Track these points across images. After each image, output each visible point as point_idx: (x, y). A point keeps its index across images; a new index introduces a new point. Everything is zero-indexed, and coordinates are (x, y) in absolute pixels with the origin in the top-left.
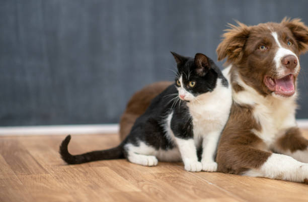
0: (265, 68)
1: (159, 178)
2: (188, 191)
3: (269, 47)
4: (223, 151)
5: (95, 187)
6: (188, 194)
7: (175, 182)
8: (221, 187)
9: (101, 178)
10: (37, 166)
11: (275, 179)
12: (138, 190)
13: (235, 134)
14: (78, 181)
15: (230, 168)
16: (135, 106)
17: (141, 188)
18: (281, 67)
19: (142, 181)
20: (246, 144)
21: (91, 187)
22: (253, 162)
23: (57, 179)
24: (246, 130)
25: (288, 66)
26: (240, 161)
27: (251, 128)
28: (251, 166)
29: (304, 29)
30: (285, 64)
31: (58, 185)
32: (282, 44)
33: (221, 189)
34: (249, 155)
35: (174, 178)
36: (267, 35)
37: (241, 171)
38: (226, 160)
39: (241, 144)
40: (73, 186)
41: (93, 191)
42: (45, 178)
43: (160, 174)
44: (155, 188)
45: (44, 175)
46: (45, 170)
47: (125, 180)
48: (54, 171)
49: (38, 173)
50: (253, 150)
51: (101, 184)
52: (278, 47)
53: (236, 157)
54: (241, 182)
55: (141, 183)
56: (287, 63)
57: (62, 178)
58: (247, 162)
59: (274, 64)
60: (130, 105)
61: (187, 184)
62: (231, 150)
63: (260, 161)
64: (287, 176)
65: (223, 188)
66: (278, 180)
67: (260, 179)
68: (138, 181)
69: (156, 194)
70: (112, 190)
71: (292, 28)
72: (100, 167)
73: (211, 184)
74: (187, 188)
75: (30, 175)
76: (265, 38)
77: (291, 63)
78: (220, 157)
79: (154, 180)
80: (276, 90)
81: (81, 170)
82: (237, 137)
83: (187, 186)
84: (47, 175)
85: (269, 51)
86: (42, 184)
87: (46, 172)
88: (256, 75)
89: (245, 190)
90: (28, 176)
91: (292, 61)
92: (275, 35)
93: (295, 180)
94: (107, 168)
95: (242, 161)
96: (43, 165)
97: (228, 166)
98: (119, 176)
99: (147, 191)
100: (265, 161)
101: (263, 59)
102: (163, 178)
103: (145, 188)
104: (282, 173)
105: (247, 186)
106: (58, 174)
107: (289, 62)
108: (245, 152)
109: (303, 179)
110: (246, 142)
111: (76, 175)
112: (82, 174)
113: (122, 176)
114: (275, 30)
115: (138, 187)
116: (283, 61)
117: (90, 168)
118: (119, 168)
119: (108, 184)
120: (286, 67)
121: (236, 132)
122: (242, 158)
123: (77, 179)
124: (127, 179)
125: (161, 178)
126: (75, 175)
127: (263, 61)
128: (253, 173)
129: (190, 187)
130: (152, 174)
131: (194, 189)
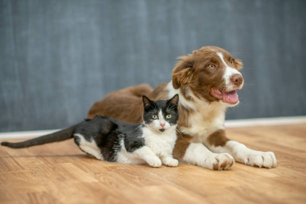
0: (214, 82)
1: (111, 171)
2: (135, 180)
3: (217, 66)
5: (61, 179)
6: (135, 183)
7: (125, 173)
8: (160, 176)
9: (67, 172)
10: (15, 164)
12: (96, 181)
14: (48, 175)
17: (98, 179)
18: (230, 84)
19: (99, 173)
21: (59, 179)
23: (32, 173)
31: (34, 179)
32: (227, 63)
33: (160, 178)
35: (123, 170)
36: (214, 55)
40: (45, 179)
41: (61, 183)
42: (22, 173)
43: (112, 168)
44: (109, 179)
45: (21, 171)
46: (22, 167)
47: (86, 173)
48: (29, 167)
49: (17, 169)
51: (67, 177)
52: (225, 66)
55: (98, 175)
56: (235, 81)
57: (36, 173)
59: (224, 80)
61: (134, 174)
65: (162, 177)
68: (95, 174)
69: (111, 183)
70: (76, 182)
72: (65, 163)
73: (153, 174)
74: (135, 178)
75: (11, 172)
76: (213, 58)
77: (238, 81)
79: (107, 172)
80: (224, 99)
81: (50, 166)
83: (133, 176)
84: (24, 171)
85: (217, 69)
86: (21, 179)
87: (23, 169)
88: (204, 88)
89: (179, 178)
90: (9, 172)
91: (239, 79)
92: (221, 56)
94: (70, 164)
96: (19, 163)
98: (80, 170)
99: (104, 181)
101: (212, 75)
105: (181, 175)
106: (32, 170)
111: (47, 170)
112: (51, 169)
113: (83, 169)
114: (220, 51)
115: (96, 178)
116: (232, 79)
117: (57, 164)
119: (73, 177)
120: (235, 84)
123: (47, 173)
124: (86, 172)
125: (113, 170)
126: (45, 170)
129: (137, 177)
130: (106, 167)
131: (139, 179)
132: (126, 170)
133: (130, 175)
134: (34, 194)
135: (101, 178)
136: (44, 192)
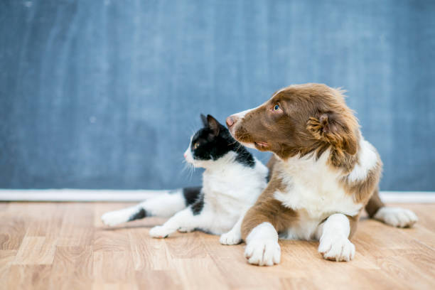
1: (399, 255)
6: (432, 275)
7: (418, 260)
12: (378, 268)
17: (380, 266)
19: (381, 258)
35: (416, 255)
40: (304, 260)
43: (400, 251)
55: (379, 260)
68: (376, 258)
69: (398, 272)
79: (393, 257)
83: (431, 265)
99: (387, 269)
115: (377, 263)
125: (402, 254)
132: (420, 255)
133: (425, 263)
134: (289, 280)
135: (384, 265)
136: (303, 279)
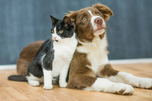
1: (38, 92)
3: (87, 18)
4: (72, 78)
8: (71, 96)
9: (8, 93)
11: (100, 92)
12: (28, 99)
13: (77, 68)
15: (76, 87)
16: (24, 55)
19: (30, 94)
20: (84, 73)
21: (3, 98)
22: (88, 83)
24: (83, 66)
25: (98, 23)
26: (81, 83)
27: (86, 64)
28: (87, 85)
29: (104, 7)
30: (96, 22)
32: (94, 15)
33: (71, 97)
34: (86, 79)
36: (85, 11)
37: (82, 88)
38: (74, 83)
39: (81, 73)
43: (39, 91)
44: (37, 98)
47: (20, 94)
50: (87, 76)
51: (8, 96)
52: (92, 16)
53: (78, 81)
54: (82, 94)
58: (85, 83)
59: (91, 24)
60: (21, 54)
62: (76, 77)
63: (91, 82)
64: (106, 90)
65: (73, 97)
66: (101, 92)
67: (92, 92)
68: (28, 95)
71: (98, 7)
72: (7, 88)
73: (66, 95)
76: (85, 13)
78: (71, 81)
79: (36, 93)
82: (78, 70)
89: (84, 98)
92: (90, 12)
93: (110, 92)
94: (11, 88)
95: (82, 83)
97: (75, 86)
100: (94, 82)
102: (40, 93)
103: (31, 98)
104: (103, 89)
105: (86, 96)
107: (98, 21)
108: (83, 78)
109: (115, 92)
110: (84, 72)
113: (19, 92)
114: (89, 9)
115: (28, 97)
116: (95, 21)
117: (2, 88)
118: (17, 88)
119: (12, 97)
120: (97, 23)
121: (78, 67)
122: (82, 81)
124: (21, 93)
127: (86, 26)
128: (88, 89)
129: (56, 97)
130: (35, 90)
131: (57, 98)
